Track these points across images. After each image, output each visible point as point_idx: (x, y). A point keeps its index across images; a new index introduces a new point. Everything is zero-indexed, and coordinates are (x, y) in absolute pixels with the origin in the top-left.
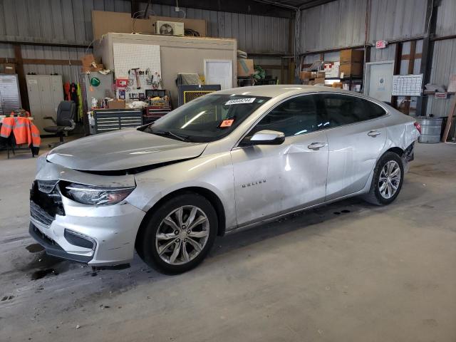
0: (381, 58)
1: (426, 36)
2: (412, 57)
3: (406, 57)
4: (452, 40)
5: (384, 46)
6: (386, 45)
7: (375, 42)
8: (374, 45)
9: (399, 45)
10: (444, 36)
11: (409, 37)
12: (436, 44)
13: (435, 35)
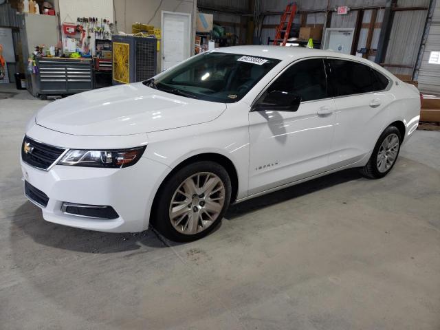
0: (342, 24)
1: (388, 5)
2: (372, 27)
3: (366, 25)
4: (412, 11)
5: (346, 13)
6: (348, 12)
7: (337, 7)
8: (336, 10)
9: (361, 13)
10: (406, 6)
11: (370, 5)
12: (397, 14)
13: (396, 6)
